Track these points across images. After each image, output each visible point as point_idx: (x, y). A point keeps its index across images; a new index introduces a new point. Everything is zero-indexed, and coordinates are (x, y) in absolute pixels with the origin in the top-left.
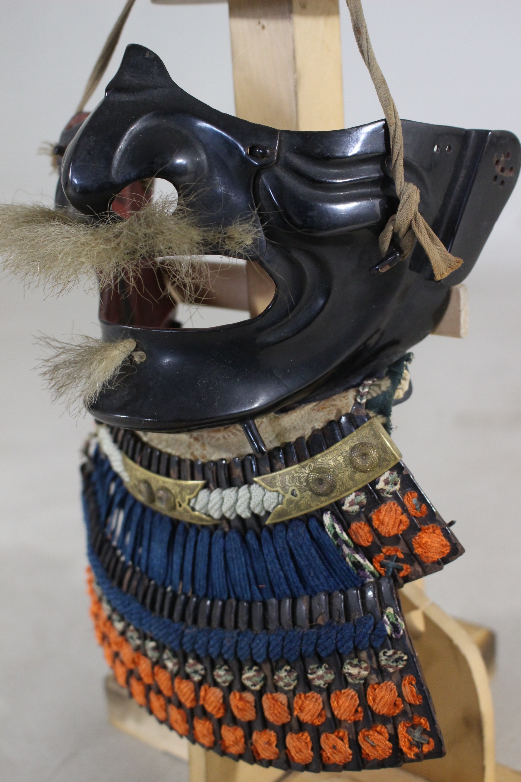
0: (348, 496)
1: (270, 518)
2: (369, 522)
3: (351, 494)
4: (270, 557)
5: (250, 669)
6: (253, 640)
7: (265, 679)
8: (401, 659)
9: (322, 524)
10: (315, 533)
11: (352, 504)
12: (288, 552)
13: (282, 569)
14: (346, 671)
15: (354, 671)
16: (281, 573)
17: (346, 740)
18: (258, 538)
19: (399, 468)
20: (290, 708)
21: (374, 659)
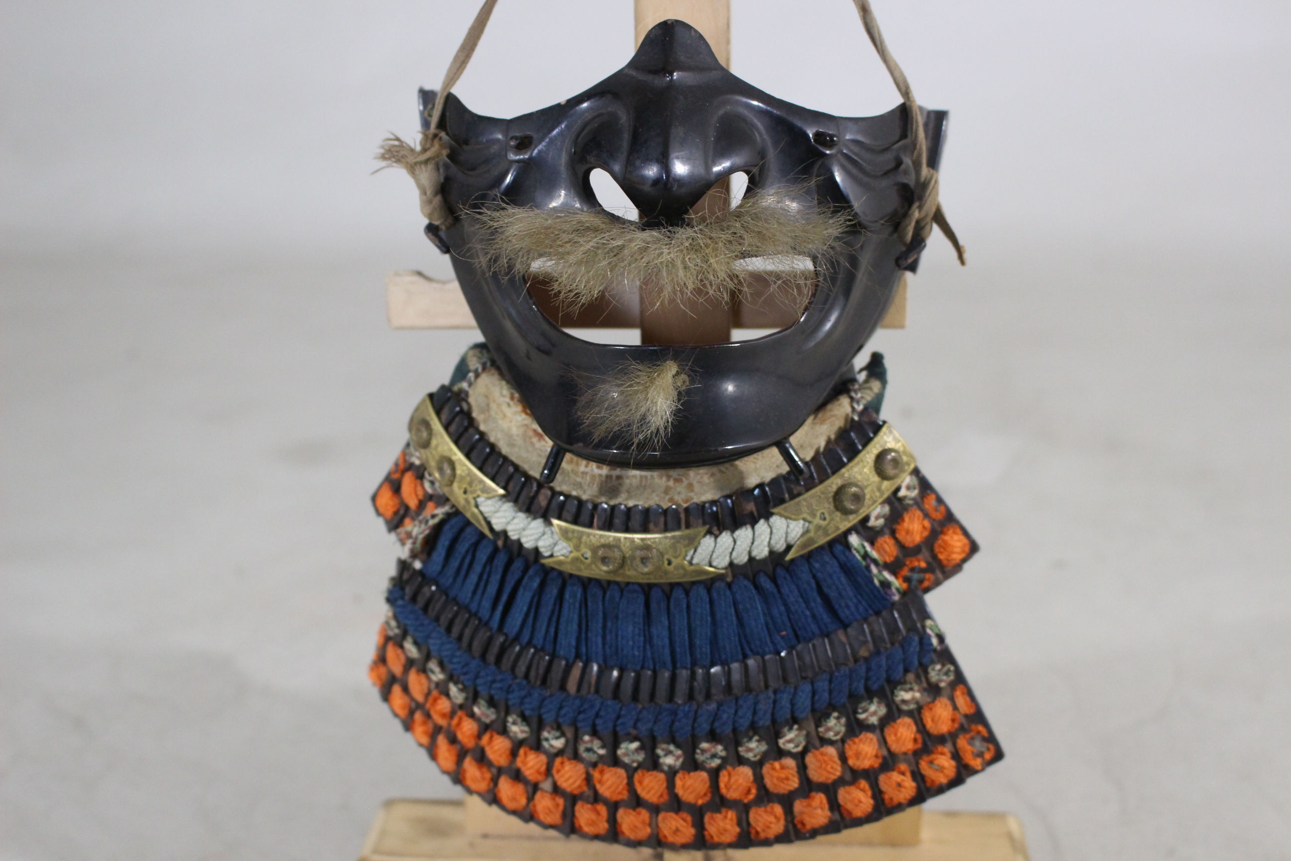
0: (874, 509)
1: (793, 550)
2: (893, 533)
3: (877, 507)
4: (793, 597)
5: (791, 729)
6: (795, 694)
7: (808, 735)
8: (949, 670)
9: (848, 546)
10: (842, 558)
11: (877, 518)
12: (814, 585)
13: (808, 607)
14: (898, 699)
15: (907, 696)
16: (808, 613)
17: (908, 774)
18: (774, 580)
19: (916, 472)
20: (843, 758)
21: (923, 679)
